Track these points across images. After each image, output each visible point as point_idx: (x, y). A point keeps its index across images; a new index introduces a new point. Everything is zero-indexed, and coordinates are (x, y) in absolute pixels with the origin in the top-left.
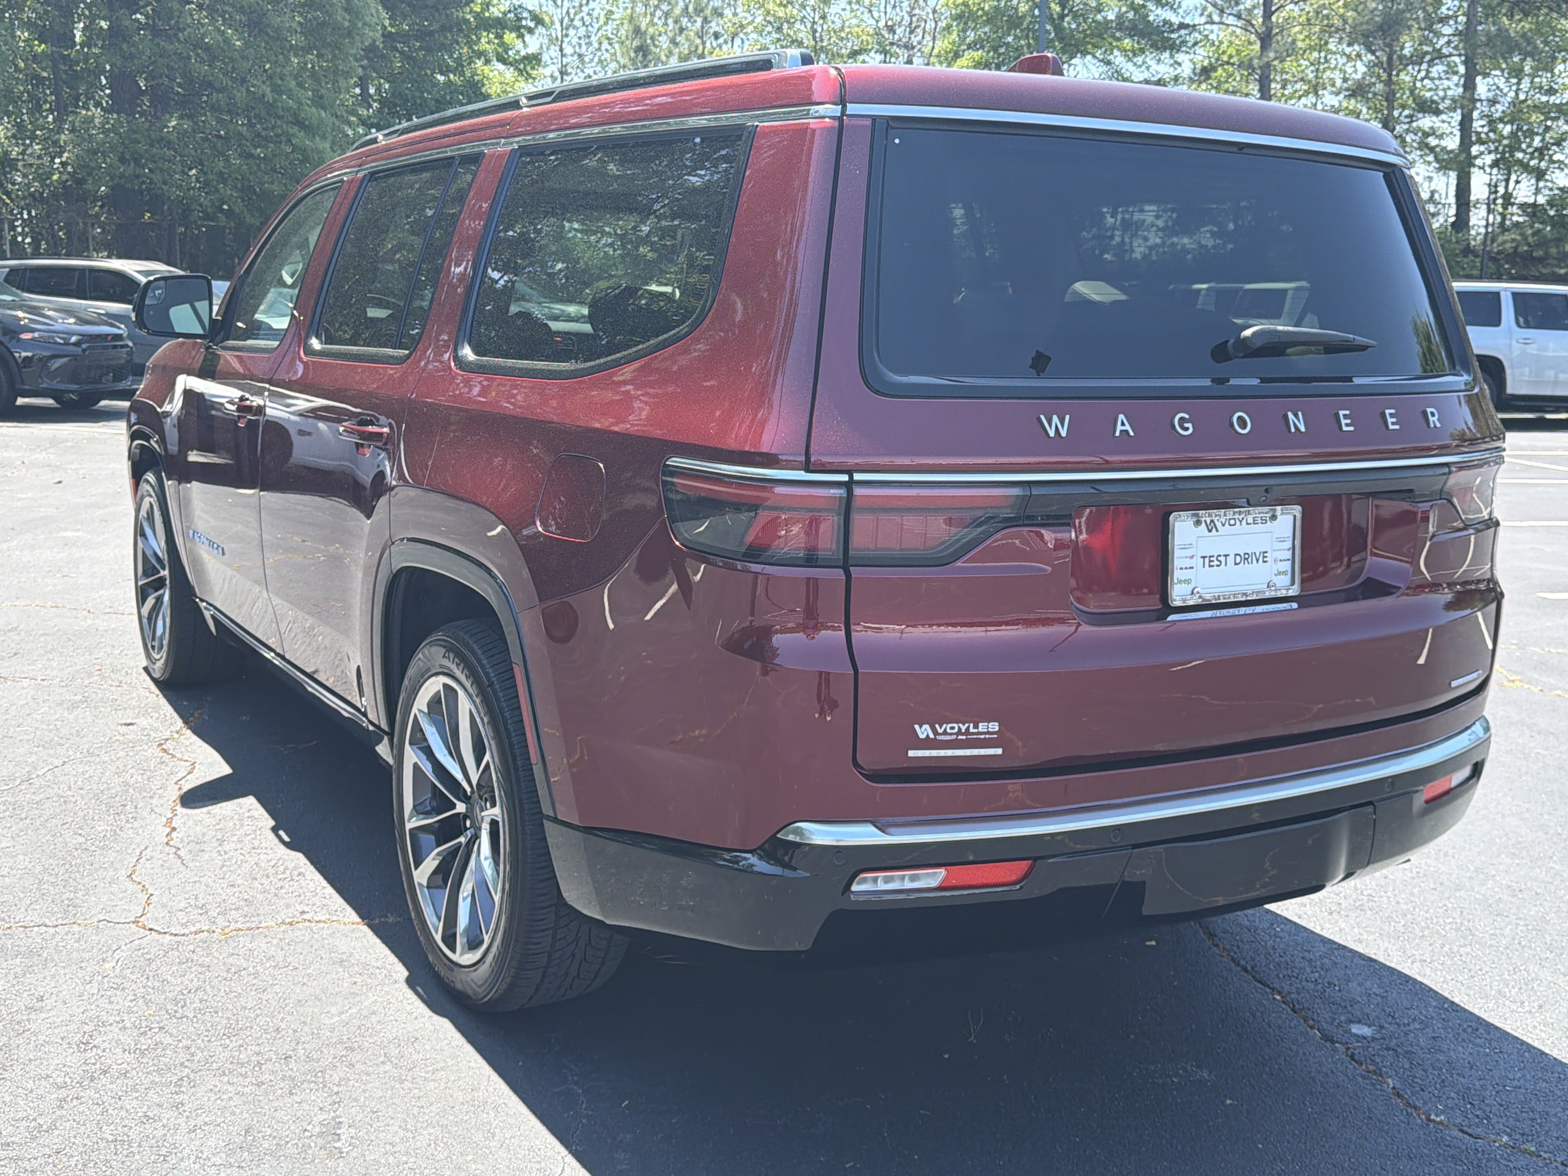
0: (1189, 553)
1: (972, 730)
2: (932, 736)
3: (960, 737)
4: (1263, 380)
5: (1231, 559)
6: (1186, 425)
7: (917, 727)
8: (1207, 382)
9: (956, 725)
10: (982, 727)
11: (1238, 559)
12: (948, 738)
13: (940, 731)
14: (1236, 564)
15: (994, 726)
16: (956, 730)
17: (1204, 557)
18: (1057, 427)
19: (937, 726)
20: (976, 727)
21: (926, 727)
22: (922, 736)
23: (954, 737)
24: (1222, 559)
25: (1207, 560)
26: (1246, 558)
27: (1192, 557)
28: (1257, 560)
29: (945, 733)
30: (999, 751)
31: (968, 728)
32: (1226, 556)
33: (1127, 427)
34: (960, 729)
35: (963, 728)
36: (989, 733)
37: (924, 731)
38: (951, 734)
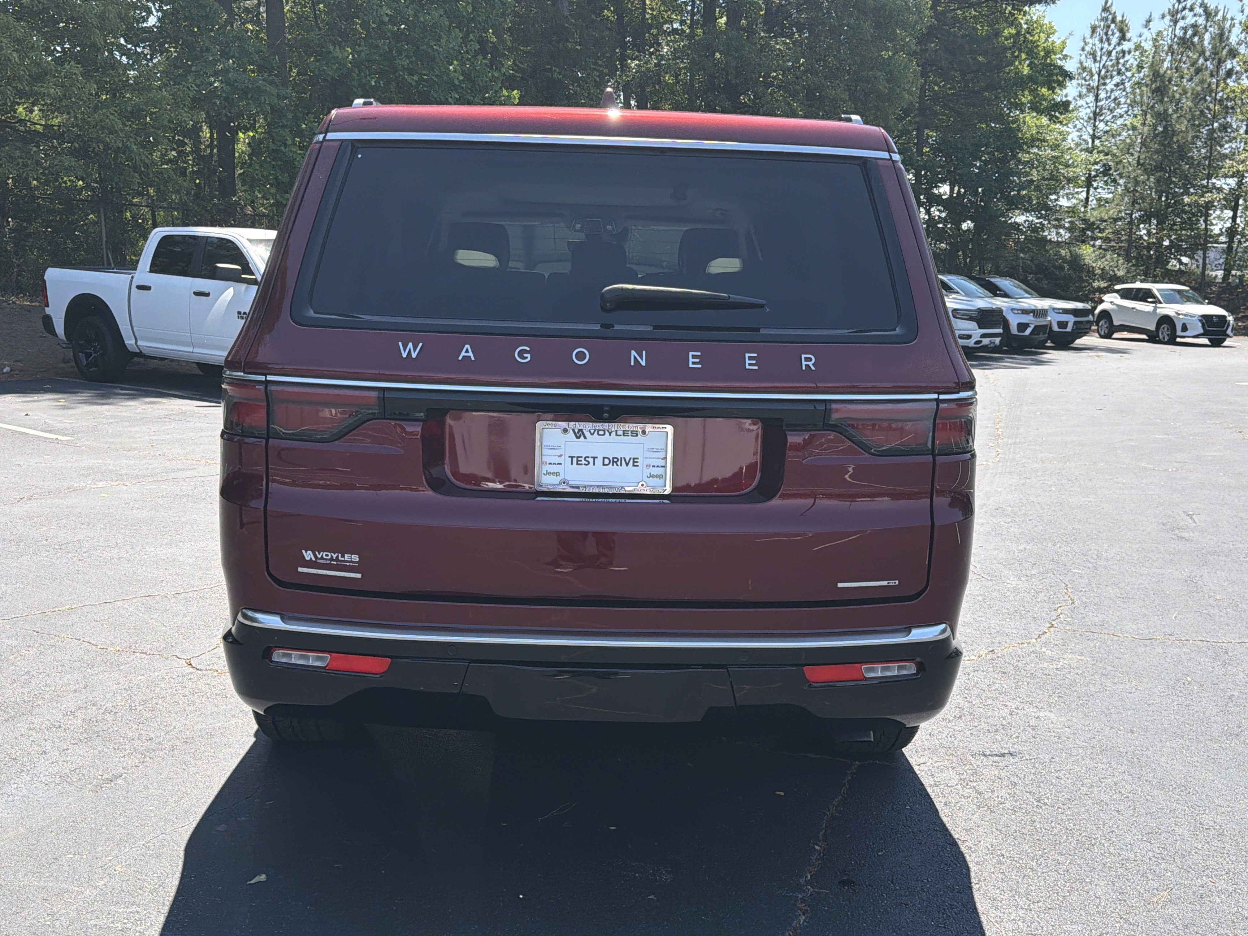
0: (558, 452)
1: (340, 558)
2: (314, 559)
3: (333, 562)
4: (655, 327)
5: (599, 461)
6: (525, 355)
7: (304, 551)
8: (598, 327)
9: (329, 554)
10: (347, 557)
11: (607, 461)
12: (324, 562)
13: (319, 556)
14: (604, 465)
15: (355, 558)
16: (329, 557)
17: (572, 457)
18: (410, 350)
19: (317, 553)
20: (343, 556)
21: (309, 552)
22: (308, 558)
23: (328, 562)
24: (591, 460)
25: (575, 460)
26: (615, 461)
27: (561, 456)
28: (627, 464)
29: (322, 558)
30: (359, 576)
31: (337, 557)
32: (594, 458)
33: (470, 354)
34: (332, 556)
35: (335, 556)
36: (351, 562)
37: (308, 555)
38: (326, 559)
